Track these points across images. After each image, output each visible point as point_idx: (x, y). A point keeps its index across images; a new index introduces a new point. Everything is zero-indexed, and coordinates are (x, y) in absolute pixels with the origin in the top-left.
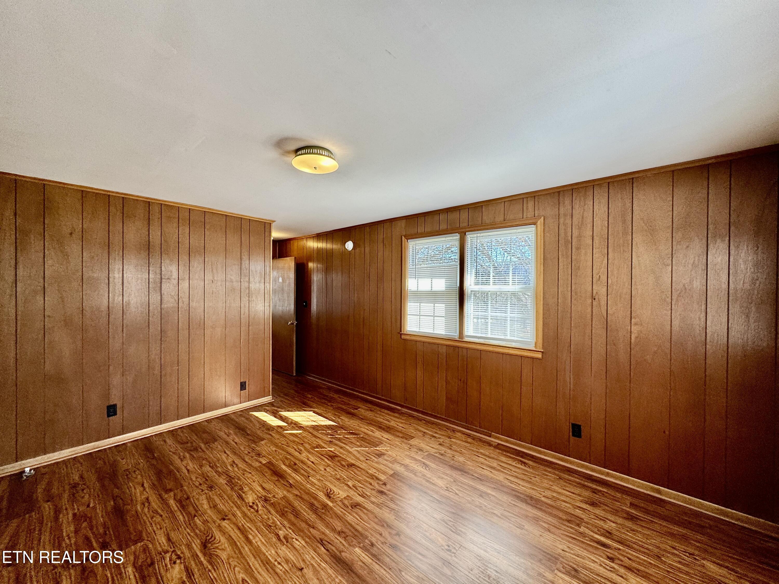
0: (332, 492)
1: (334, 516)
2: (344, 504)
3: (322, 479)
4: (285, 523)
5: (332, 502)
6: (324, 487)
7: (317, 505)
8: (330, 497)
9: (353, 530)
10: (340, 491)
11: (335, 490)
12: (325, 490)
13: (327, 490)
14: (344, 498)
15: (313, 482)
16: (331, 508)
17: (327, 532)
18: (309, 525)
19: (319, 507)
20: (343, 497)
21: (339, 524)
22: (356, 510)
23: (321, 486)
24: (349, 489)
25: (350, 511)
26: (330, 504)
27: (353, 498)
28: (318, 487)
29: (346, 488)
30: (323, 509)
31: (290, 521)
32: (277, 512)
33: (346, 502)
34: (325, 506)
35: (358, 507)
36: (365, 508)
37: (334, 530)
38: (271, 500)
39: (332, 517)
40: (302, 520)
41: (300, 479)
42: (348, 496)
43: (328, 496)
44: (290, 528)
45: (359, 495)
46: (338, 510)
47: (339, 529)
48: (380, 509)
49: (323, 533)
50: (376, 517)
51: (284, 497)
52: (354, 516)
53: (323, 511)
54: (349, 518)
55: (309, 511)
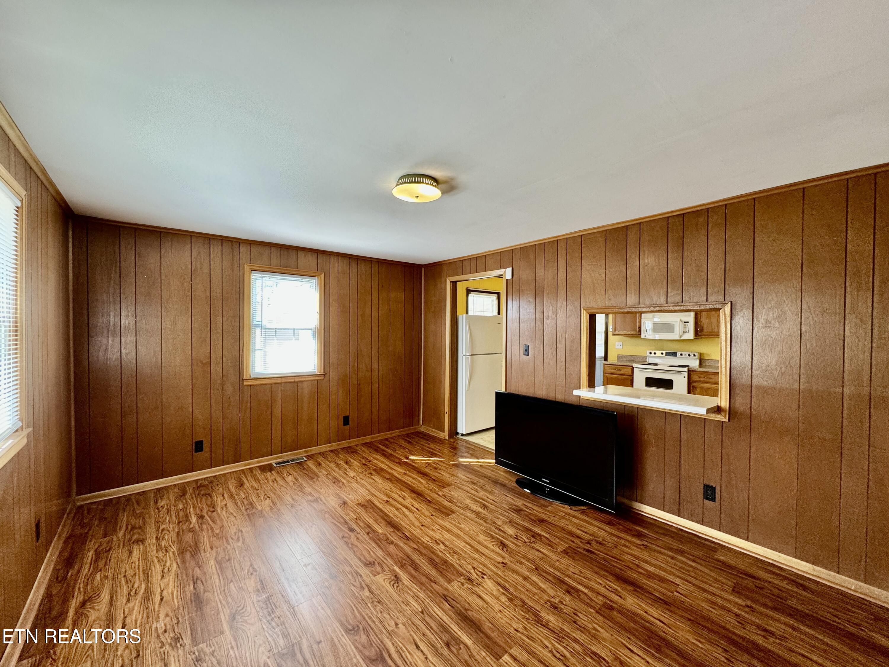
0: (392, 583)
1: (395, 557)
2: (382, 567)
3: (403, 606)
4: (441, 554)
5: (394, 571)
6: (401, 591)
7: (411, 568)
8: (396, 576)
9: (380, 544)
10: (383, 583)
11: (388, 585)
12: (400, 586)
13: (397, 587)
14: (379, 574)
15: (416, 601)
16: (396, 563)
17: (402, 545)
18: (418, 551)
19: (409, 567)
20: (380, 576)
21: (391, 549)
22: (372, 560)
23: (406, 594)
24: (370, 585)
25: (378, 560)
26: (396, 568)
27: (370, 572)
28: (409, 592)
29: (374, 587)
30: (405, 563)
31: (438, 556)
32: (452, 565)
33: (379, 569)
34: (402, 566)
35: (368, 563)
36: (361, 560)
37: (397, 545)
38: (464, 579)
39: (397, 555)
40: (425, 555)
41: (435, 609)
42: (375, 576)
43: (397, 578)
44: (435, 550)
45: (361, 576)
46: (390, 561)
47: (392, 546)
48: (345, 559)
49: (405, 544)
50: (354, 552)
51: (449, 581)
52: (375, 554)
53: (404, 562)
54: (380, 553)
55: (419, 563)
